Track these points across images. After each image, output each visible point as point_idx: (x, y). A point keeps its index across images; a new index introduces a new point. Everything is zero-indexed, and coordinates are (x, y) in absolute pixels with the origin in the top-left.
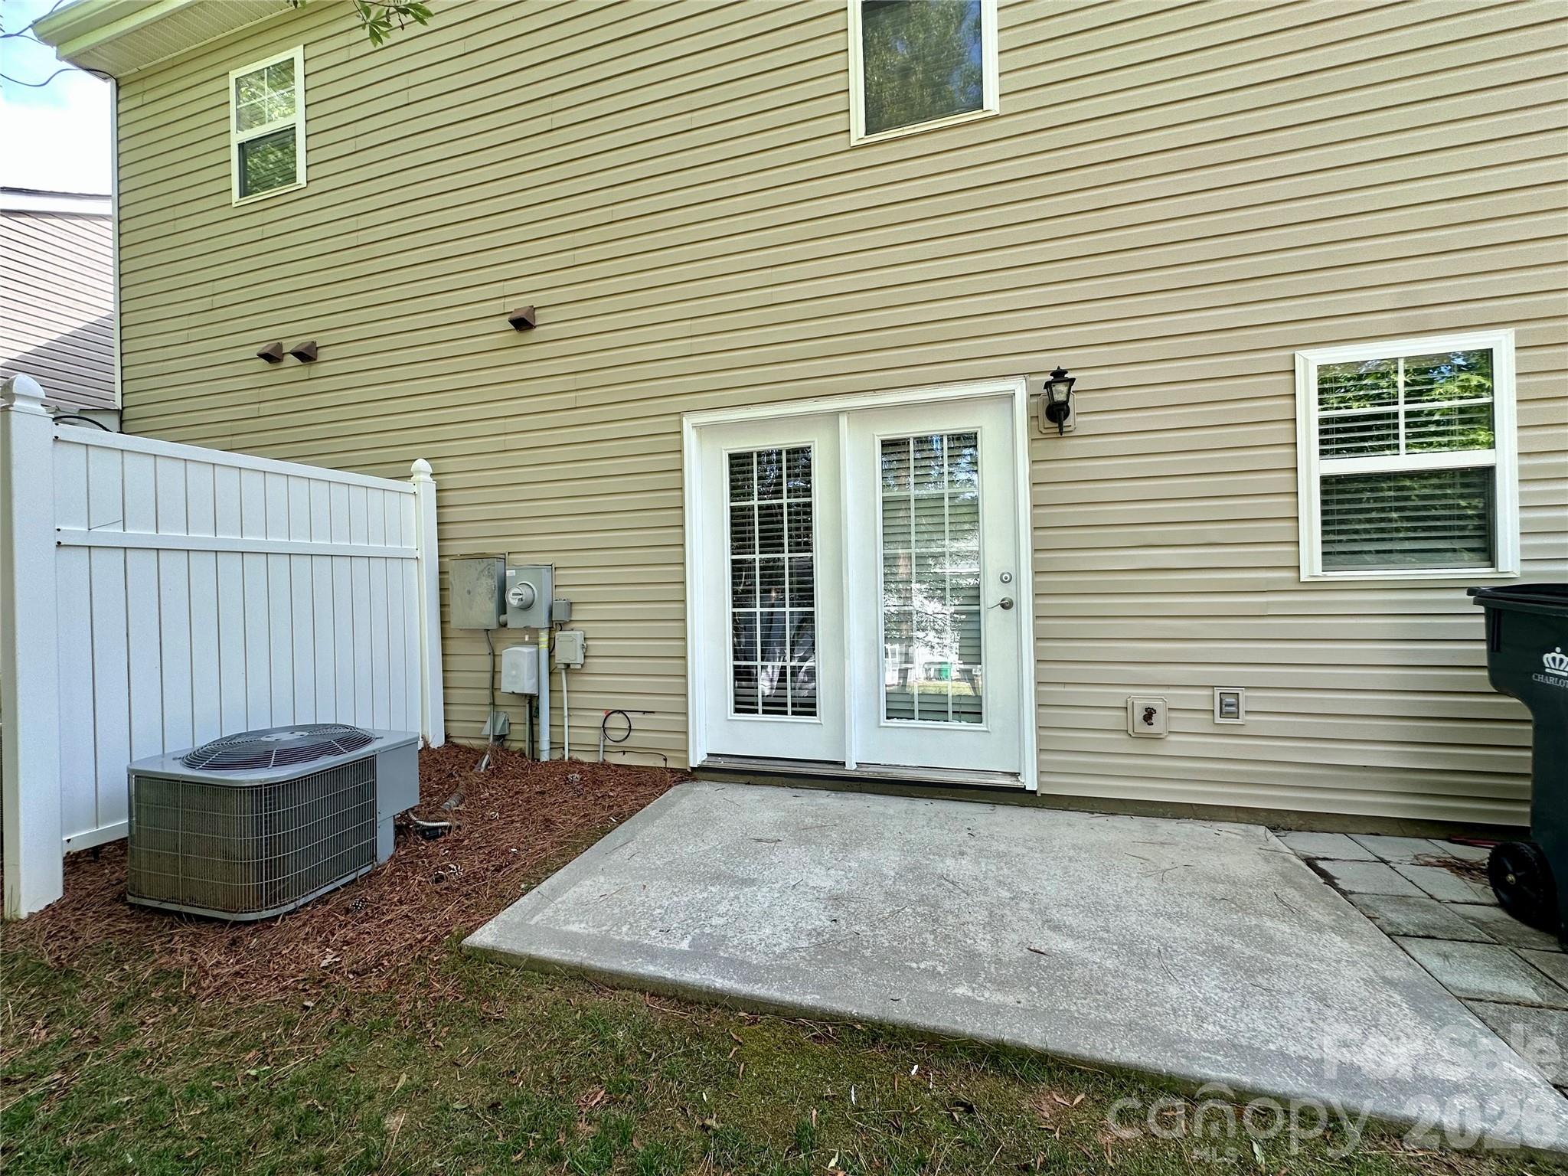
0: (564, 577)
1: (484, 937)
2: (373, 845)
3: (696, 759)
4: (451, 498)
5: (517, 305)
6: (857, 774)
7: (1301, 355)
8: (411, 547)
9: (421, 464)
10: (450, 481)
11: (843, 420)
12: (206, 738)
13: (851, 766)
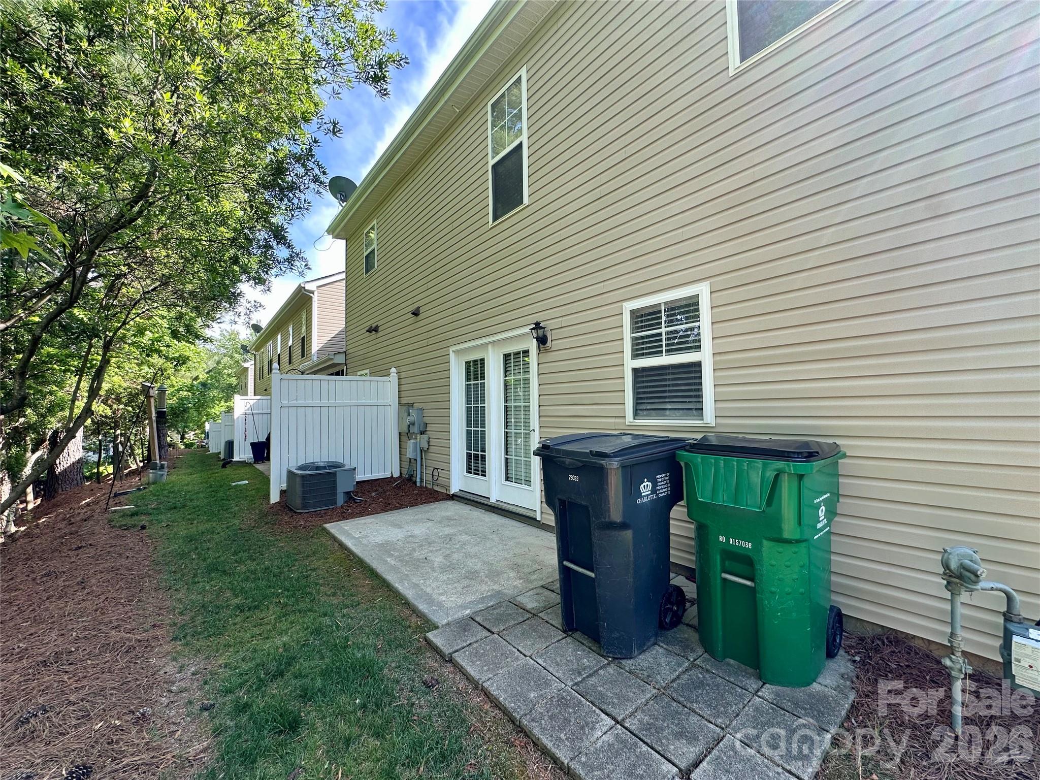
0: (426, 413)
1: (327, 526)
2: (335, 500)
3: (454, 490)
4: (403, 382)
5: (412, 308)
6: (494, 505)
7: (624, 304)
8: (388, 401)
9: (393, 370)
10: (403, 375)
11: (490, 347)
12: (309, 460)
13: (493, 500)
